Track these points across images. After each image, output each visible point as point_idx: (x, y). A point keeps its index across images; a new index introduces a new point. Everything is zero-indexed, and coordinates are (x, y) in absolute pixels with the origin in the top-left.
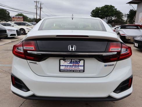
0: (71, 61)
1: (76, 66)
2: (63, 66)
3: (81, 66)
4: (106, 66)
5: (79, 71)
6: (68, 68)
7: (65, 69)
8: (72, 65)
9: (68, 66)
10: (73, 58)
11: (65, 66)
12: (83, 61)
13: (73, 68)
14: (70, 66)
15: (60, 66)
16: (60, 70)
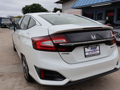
0: (92, 48)
1: (95, 51)
2: (87, 52)
3: (98, 50)
4: (111, 47)
5: (97, 54)
6: (91, 53)
7: (89, 54)
8: (92, 50)
9: (90, 52)
10: (93, 45)
11: (88, 52)
12: (98, 46)
13: (93, 53)
14: (92, 51)
15: (85, 52)
16: (86, 56)
